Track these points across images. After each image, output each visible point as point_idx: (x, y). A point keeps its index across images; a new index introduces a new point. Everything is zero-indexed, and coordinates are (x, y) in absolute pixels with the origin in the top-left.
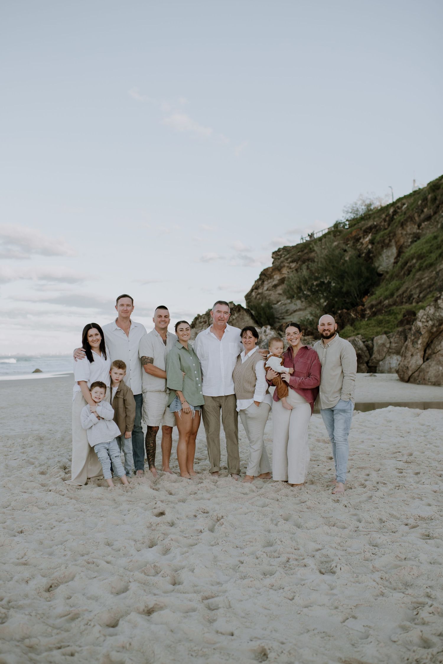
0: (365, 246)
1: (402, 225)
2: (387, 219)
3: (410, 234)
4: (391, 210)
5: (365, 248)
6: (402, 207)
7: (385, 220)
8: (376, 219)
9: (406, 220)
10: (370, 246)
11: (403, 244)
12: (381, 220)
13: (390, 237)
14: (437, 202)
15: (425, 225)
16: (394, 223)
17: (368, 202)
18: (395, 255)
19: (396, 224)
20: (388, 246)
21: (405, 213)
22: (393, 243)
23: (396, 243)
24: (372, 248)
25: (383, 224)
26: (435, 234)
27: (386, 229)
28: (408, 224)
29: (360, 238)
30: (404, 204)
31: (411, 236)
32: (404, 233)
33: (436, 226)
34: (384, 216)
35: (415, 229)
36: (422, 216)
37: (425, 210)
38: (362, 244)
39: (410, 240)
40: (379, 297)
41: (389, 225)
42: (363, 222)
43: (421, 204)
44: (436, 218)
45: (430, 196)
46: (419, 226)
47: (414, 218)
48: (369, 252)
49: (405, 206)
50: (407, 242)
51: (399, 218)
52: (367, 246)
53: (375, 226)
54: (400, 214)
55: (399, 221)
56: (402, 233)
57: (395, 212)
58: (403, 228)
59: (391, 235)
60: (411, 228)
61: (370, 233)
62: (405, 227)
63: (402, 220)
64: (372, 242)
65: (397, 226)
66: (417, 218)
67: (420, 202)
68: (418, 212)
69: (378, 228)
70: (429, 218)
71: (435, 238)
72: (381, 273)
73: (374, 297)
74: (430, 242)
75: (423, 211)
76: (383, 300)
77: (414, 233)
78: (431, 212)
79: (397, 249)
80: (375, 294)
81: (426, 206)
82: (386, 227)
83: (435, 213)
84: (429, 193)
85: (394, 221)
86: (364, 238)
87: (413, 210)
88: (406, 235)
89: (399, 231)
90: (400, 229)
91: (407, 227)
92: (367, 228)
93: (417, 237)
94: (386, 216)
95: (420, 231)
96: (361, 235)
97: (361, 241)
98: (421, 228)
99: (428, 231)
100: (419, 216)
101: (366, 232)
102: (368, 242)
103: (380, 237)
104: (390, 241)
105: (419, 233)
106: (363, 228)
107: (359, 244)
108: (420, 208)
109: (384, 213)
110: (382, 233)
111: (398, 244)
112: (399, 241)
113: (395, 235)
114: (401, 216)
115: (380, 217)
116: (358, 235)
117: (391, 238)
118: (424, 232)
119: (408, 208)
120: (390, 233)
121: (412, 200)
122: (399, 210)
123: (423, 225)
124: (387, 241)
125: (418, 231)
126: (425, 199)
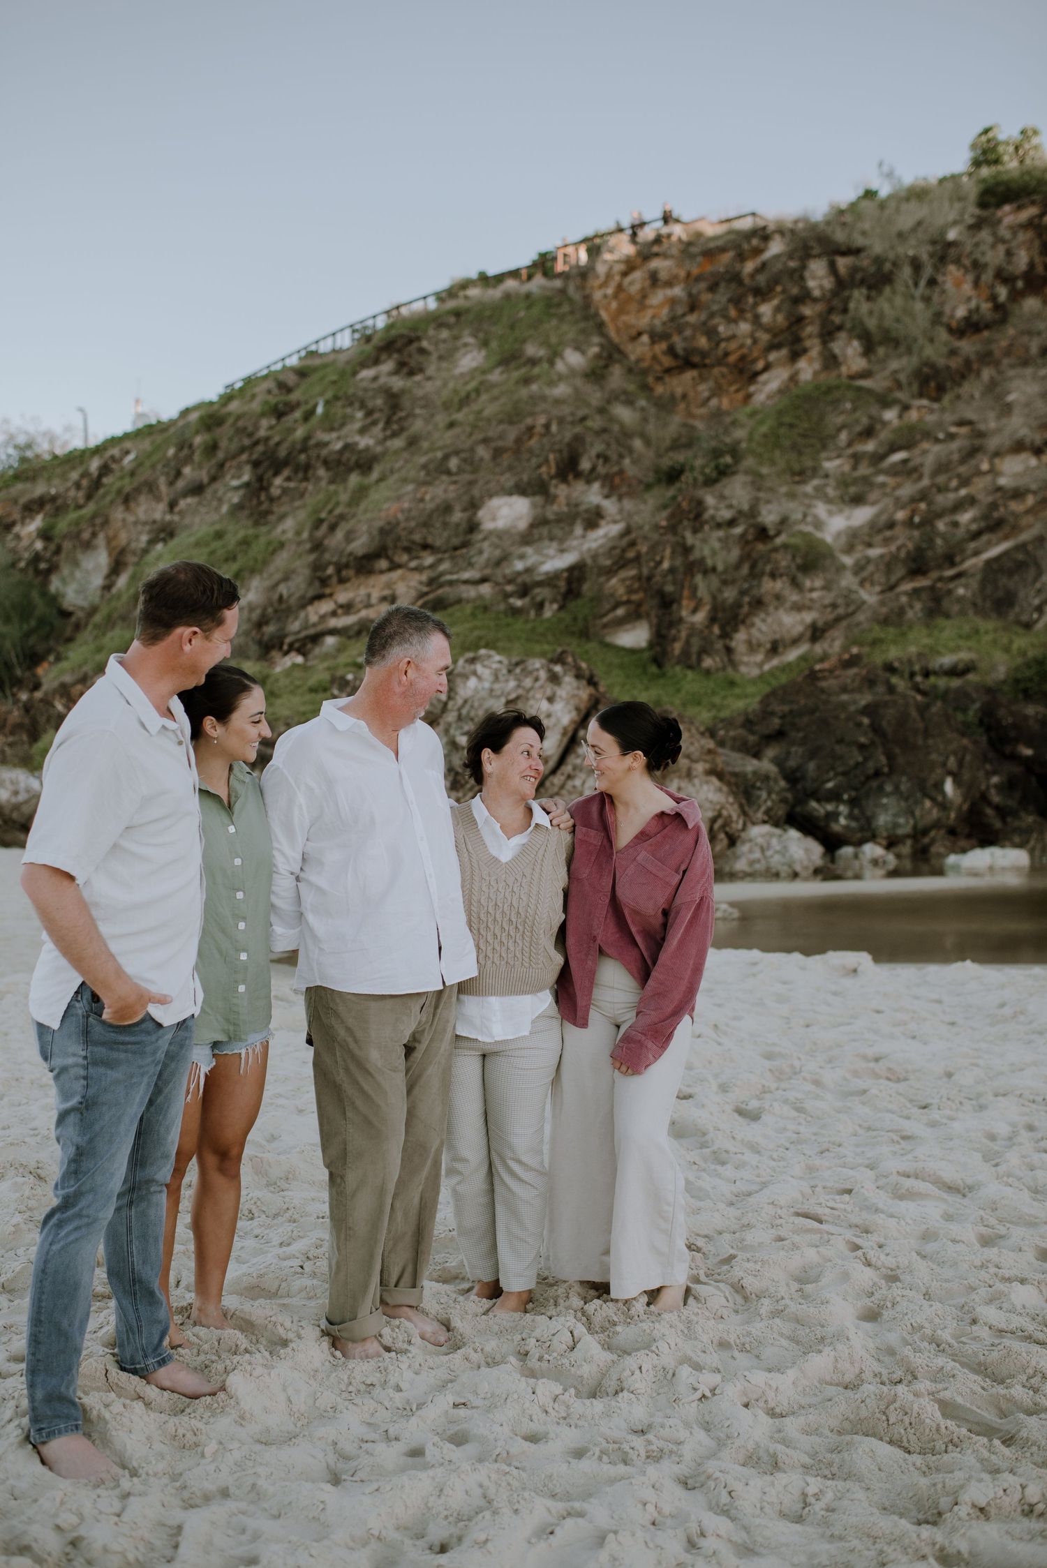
0: (25, 543)
1: (128, 500)
2: (85, 483)
3: (145, 523)
4: (95, 465)
5: (26, 549)
6: (121, 459)
7: (78, 486)
8: (56, 481)
9: (138, 490)
10: (39, 545)
11: (128, 544)
12: (69, 484)
13: (94, 525)
14: (221, 455)
15: (189, 505)
16: (104, 496)
17: (21, 440)
18: (105, 570)
19: (108, 498)
20: (88, 546)
21: (132, 474)
22: (101, 540)
23: (109, 541)
24: (45, 548)
25: (72, 493)
26: (217, 527)
27: (79, 507)
28: (142, 498)
29: (13, 524)
30: (127, 452)
31: (147, 528)
32: (131, 519)
33: (217, 509)
34: (74, 475)
35: (159, 512)
36: (181, 484)
37: (187, 470)
38: (18, 537)
39: (144, 538)
40: (80, 666)
41: (89, 497)
42: (20, 486)
43: (176, 455)
44: (215, 492)
45: (198, 440)
46: (172, 505)
47: (158, 488)
48: (37, 558)
49: (131, 457)
50: (137, 540)
51: (118, 484)
52: (32, 543)
53: (53, 499)
54: (118, 474)
55: (119, 492)
56: (124, 520)
57: (105, 470)
58: (128, 509)
59: (98, 521)
60: (151, 510)
61: (38, 513)
62: (132, 505)
63: (127, 489)
64: (45, 535)
65: (112, 502)
66: (163, 487)
67: (171, 452)
68: (167, 474)
69: (59, 502)
70: (197, 489)
71: (219, 535)
72: (71, 609)
73: (64, 665)
74: (207, 545)
75: (178, 474)
76: (90, 673)
77: (154, 522)
78: (204, 476)
79: (110, 554)
80: (67, 658)
81: (188, 460)
82: (81, 501)
83: (213, 479)
84: (197, 432)
85: (101, 491)
86: (23, 523)
87: (153, 467)
88: (136, 523)
89: (118, 514)
90: (121, 508)
91: (138, 505)
92: (32, 502)
93: (165, 533)
94: (83, 476)
95: (176, 518)
96: (16, 515)
97: (17, 529)
98: (177, 509)
99: (197, 520)
100: (171, 483)
101: (31, 508)
102: (35, 534)
103: (70, 525)
104: (94, 535)
105: (170, 523)
106: (22, 501)
107: (10, 537)
108: (173, 464)
109: (73, 468)
110: (73, 516)
111: (114, 543)
112: (115, 537)
113: (106, 522)
114: (122, 478)
115: (64, 477)
116: (9, 515)
117: (97, 528)
118: (187, 521)
119: (139, 463)
120: (94, 517)
121: (146, 445)
122: (114, 466)
123: (183, 504)
124: (86, 535)
125: (168, 517)
126: (184, 445)
